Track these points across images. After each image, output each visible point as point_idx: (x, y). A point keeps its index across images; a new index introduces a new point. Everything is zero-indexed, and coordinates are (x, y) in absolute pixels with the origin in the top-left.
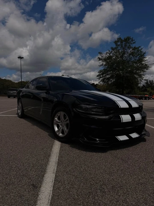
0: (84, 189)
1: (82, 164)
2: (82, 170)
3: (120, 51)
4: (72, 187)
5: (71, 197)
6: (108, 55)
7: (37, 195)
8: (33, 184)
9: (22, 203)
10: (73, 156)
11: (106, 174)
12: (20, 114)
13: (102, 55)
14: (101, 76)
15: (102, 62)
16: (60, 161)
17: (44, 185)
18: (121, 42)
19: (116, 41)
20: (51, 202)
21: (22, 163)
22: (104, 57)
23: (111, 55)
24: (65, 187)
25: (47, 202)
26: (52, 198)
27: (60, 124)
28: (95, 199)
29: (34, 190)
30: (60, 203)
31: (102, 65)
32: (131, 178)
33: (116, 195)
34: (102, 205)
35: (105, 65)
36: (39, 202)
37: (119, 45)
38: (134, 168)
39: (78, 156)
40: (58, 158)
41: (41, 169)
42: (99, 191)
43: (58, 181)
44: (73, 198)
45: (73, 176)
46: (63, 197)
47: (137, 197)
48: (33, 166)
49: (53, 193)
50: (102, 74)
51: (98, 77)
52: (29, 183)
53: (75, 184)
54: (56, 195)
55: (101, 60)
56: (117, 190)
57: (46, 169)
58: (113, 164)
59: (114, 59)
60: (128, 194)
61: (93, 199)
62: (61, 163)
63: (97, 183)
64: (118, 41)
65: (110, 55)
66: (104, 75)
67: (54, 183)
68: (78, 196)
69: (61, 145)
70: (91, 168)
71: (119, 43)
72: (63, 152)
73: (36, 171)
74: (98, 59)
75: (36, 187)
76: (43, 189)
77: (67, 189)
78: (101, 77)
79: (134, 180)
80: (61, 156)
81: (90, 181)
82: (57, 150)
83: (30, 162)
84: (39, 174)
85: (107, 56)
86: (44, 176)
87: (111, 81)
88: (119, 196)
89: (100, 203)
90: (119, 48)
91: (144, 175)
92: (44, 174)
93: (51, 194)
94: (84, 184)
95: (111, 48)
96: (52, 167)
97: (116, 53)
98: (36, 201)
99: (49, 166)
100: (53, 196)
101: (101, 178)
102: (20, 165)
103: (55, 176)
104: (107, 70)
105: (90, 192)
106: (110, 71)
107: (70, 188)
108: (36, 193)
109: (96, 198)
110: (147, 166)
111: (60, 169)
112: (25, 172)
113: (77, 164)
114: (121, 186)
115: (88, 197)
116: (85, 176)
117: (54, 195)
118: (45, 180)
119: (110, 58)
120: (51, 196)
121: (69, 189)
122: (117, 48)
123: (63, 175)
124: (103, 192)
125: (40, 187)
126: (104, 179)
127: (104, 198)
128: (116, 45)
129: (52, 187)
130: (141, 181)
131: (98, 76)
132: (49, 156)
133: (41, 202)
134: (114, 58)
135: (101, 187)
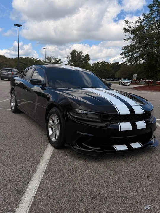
0: (64, 198)
1: (70, 173)
2: (68, 179)
3: (156, 19)
4: (54, 195)
5: (51, 203)
6: (139, 24)
7: (20, 200)
8: (18, 190)
9: (6, 205)
10: (63, 164)
11: (91, 185)
12: (13, 108)
13: (129, 25)
14: (127, 54)
15: (130, 35)
16: (49, 169)
17: (28, 191)
18: (158, 6)
19: (151, 4)
20: (31, 206)
21: (9, 168)
22: (132, 28)
23: (143, 24)
24: (47, 194)
25: (28, 206)
26: (33, 203)
27: (53, 127)
28: (72, 208)
29: (17, 195)
30: (39, 207)
31: (129, 39)
32: (115, 192)
33: (94, 205)
34: (77, 212)
35: (133, 39)
36: (20, 205)
37: (155, 11)
38: (122, 182)
39: (69, 165)
40: (47, 165)
41: (27, 175)
42: (78, 200)
43: (42, 188)
44: (52, 205)
45: (58, 185)
46: (43, 203)
47: (112, 209)
48: (20, 173)
49: (34, 199)
50: (129, 52)
51: (122, 56)
52: (14, 188)
53: (58, 193)
54: (37, 201)
55: (128, 31)
56: (96, 201)
57: (32, 176)
58: (102, 175)
59: (146, 30)
60: (105, 205)
61: (70, 207)
62: (48, 171)
63: (78, 193)
64: (154, 5)
65: (141, 24)
66: (130, 53)
67: (37, 190)
68: (57, 203)
69: (53, 151)
70: (78, 179)
71: (155, 8)
72: (54, 159)
73: (22, 178)
74: (124, 31)
75: (20, 192)
76: (26, 194)
77: (49, 196)
78: (126, 57)
79: (117, 193)
80: (50, 164)
81: (72, 191)
82: (48, 156)
83: (17, 168)
84: (24, 181)
85: (137, 26)
86: (29, 183)
87: (141, 61)
88: (96, 206)
89: (76, 210)
90: (155, 15)
91: (131, 189)
92: (30, 181)
93: (33, 200)
94: (66, 193)
95: (143, 15)
96: (38, 175)
97: (150, 22)
98: (18, 204)
99: (36, 173)
100: (34, 202)
101: (85, 188)
102: (8, 171)
103: (40, 184)
104: (134, 45)
105: (69, 201)
106: (140, 48)
107: (52, 195)
108: (19, 197)
109: (74, 206)
110: (138, 180)
111: (46, 177)
112: (11, 178)
113: (65, 173)
114: (101, 198)
115: (66, 205)
116: (69, 186)
117: (35, 200)
118: (29, 186)
119: (140, 28)
120: (32, 201)
121: (50, 197)
122: (152, 14)
123: (48, 184)
124: (82, 202)
125: (24, 193)
126: (87, 190)
127: (80, 207)
128: (151, 10)
129: (35, 194)
130: (123, 195)
131: (121, 54)
132: (38, 163)
133: (22, 206)
134: (147, 28)
135: (82, 197)
